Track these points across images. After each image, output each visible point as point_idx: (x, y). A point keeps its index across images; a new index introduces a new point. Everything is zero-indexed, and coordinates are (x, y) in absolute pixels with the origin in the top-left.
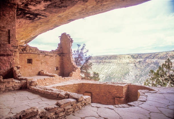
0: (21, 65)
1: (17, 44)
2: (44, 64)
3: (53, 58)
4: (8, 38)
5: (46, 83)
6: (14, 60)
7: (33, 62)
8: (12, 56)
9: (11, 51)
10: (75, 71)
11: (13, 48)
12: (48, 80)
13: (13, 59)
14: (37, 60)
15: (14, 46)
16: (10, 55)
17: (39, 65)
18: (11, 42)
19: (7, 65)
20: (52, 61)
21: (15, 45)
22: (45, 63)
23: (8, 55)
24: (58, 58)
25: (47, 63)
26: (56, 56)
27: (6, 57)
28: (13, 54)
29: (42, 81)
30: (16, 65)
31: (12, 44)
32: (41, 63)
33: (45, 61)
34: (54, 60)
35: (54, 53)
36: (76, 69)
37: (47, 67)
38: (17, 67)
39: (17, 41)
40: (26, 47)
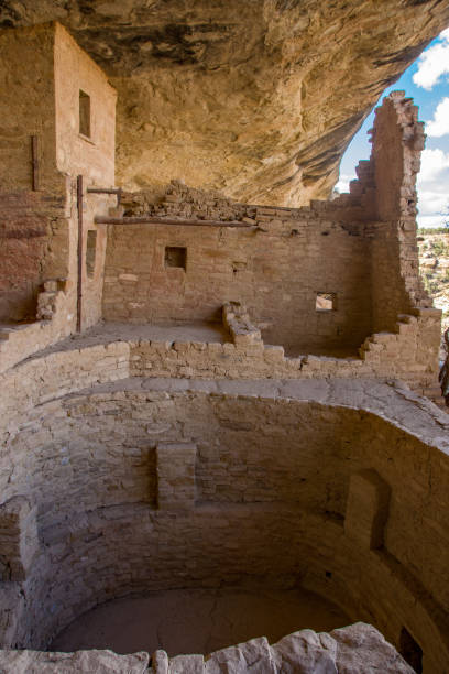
1: (59, 189)
2: (250, 272)
3: (309, 243)
4: (30, 167)
6: (52, 254)
7: (190, 263)
8: (44, 238)
9: (39, 216)
10: (395, 331)
11: (46, 204)
12: (194, 352)
13: (49, 249)
14: (212, 254)
15: (51, 199)
16: (38, 234)
18: (39, 182)
19: (31, 271)
20: (296, 260)
21: (53, 195)
22: (255, 270)
23: (32, 234)
24: (342, 247)
25: (265, 269)
26: (326, 234)
27: (26, 240)
28: (49, 228)
29: (161, 352)
31: (43, 189)
32: (230, 270)
33: (255, 259)
34: (310, 254)
35: (317, 215)
36: (405, 321)
37: (266, 290)
38: (58, 281)
39: (59, 174)
40: (170, 193)
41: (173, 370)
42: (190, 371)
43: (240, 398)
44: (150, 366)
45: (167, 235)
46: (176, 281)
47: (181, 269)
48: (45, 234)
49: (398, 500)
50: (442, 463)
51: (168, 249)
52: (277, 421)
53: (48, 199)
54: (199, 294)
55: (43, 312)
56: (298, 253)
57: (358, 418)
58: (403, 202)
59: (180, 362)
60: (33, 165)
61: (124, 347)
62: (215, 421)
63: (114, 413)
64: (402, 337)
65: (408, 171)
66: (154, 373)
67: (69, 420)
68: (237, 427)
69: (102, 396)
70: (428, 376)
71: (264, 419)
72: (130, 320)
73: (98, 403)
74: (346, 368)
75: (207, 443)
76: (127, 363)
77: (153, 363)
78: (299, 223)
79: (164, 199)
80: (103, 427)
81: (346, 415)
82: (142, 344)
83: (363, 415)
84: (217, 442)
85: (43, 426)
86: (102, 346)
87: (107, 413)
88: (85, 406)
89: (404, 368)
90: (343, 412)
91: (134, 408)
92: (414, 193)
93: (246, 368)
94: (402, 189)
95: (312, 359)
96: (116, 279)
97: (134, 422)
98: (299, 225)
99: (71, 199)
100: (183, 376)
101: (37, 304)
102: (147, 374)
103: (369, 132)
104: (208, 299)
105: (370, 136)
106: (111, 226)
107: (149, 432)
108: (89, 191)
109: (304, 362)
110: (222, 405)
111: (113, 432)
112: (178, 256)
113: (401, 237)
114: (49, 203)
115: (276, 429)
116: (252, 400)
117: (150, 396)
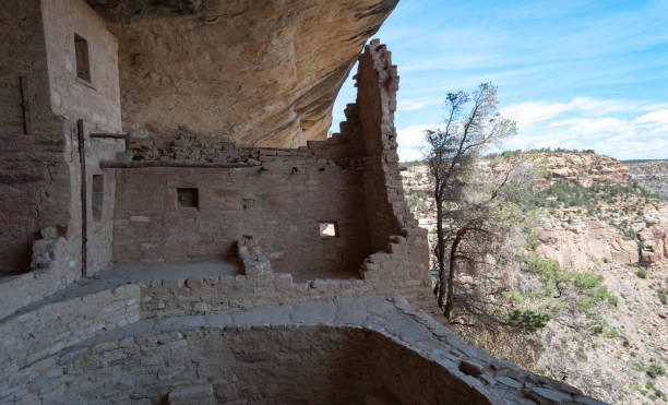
0: (148, 212)
1: (56, 133)
2: (259, 208)
3: (308, 179)
5: (193, 303)
6: (50, 200)
7: (202, 202)
8: (42, 183)
9: (33, 160)
10: (389, 251)
11: (42, 148)
13: (47, 195)
14: (221, 193)
15: (47, 143)
16: (33, 179)
17: (229, 213)
18: (32, 125)
19: (25, 218)
20: (298, 194)
21: (49, 139)
22: (263, 206)
23: (25, 179)
24: (336, 180)
25: (272, 204)
26: (322, 170)
27: (18, 185)
28: (46, 173)
29: (174, 290)
30: (59, 218)
31: (36, 132)
32: (241, 207)
33: (262, 196)
34: (311, 188)
35: (313, 154)
36: (396, 241)
37: (275, 222)
38: (58, 227)
39: (56, 118)
41: (187, 308)
42: (204, 307)
43: (254, 329)
44: (162, 305)
45: (178, 178)
46: (191, 220)
47: (194, 209)
48: (41, 178)
51: (180, 190)
52: (290, 348)
53: (44, 143)
54: (213, 230)
55: (39, 260)
56: (300, 188)
57: (363, 336)
58: (384, 138)
59: (193, 298)
60: (24, 107)
61: (134, 289)
62: (231, 355)
63: (121, 362)
64: (394, 256)
65: (386, 110)
66: (167, 313)
67: (66, 378)
68: (253, 359)
69: (106, 345)
71: (277, 347)
72: (143, 261)
73: (101, 354)
74: (350, 287)
75: (224, 381)
76: (137, 306)
77: (165, 302)
78: (298, 162)
79: (173, 144)
80: (107, 380)
81: (352, 335)
82: (154, 284)
83: (368, 333)
84: (235, 379)
86: (109, 291)
87: (112, 363)
88: (85, 359)
89: (401, 284)
90: (350, 333)
91: (144, 354)
92: (393, 129)
93: (259, 297)
94: (383, 127)
95: (318, 282)
96: (126, 221)
97: (144, 369)
98: (298, 163)
99: (71, 143)
100: (198, 312)
101: (32, 253)
102: (160, 314)
103: (354, 78)
104: (223, 235)
105: (355, 81)
107: (161, 377)
108: (92, 136)
109: (311, 286)
110: (237, 338)
111: (119, 384)
112: (191, 196)
113: (385, 168)
114: (46, 147)
115: (293, 356)
116: (265, 329)
117: (162, 338)
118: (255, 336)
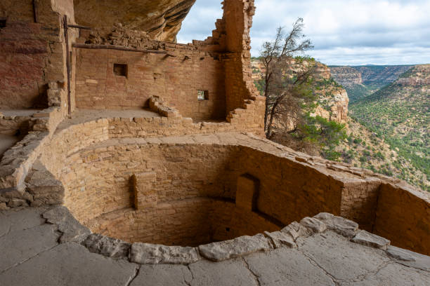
0: (96, 78)
1: (54, 23)
2: (163, 79)
3: (193, 63)
4: (32, 6)
5: (137, 131)
6: (51, 65)
7: (130, 73)
8: (45, 54)
9: (40, 40)
10: (245, 108)
11: (46, 32)
12: (146, 123)
13: (50, 62)
14: (142, 69)
15: (48, 29)
16: (40, 52)
17: (145, 81)
18: (39, 17)
19: (37, 76)
20: (187, 73)
21: (50, 26)
22: (166, 78)
23: (35, 52)
24: (210, 64)
25: (171, 77)
26: (202, 59)
27: (31, 55)
28: (48, 48)
29: (127, 123)
30: (57, 77)
31: (41, 22)
32: (153, 78)
33: (166, 72)
34: (195, 69)
35: (197, 48)
36: (248, 103)
37: (172, 89)
38: (58, 82)
39: (54, 13)
40: (114, 31)
41: (134, 133)
42: (144, 133)
43: (177, 145)
44: (121, 132)
45: (115, 57)
46: (122, 84)
47: (124, 77)
48: (46, 52)
49: (264, 185)
50: (288, 164)
51: (116, 65)
52: (197, 155)
53: (45, 29)
54: (136, 91)
55: (53, 101)
56: (189, 69)
57: (238, 149)
58: (244, 42)
59: (138, 128)
61: (105, 121)
62: (164, 158)
63: (108, 159)
64: (248, 111)
65: (246, 26)
66: (123, 135)
67: (84, 165)
68: (176, 160)
69: (101, 149)
70: (259, 129)
71: (190, 155)
72: (94, 107)
73: (99, 153)
74: (222, 127)
75: (161, 171)
76: (107, 131)
77: (122, 130)
78: (188, 53)
79: (111, 35)
80: (103, 167)
81: (232, 149)
82: (116, 119)
83: (241, 148)
84: (166, 170)
85: (72, 169)
86: (94, 122)
87: (105, 159)
88: (92, 156)
89: (249, 126)
90: (230, 148)
91: (120, 155)
92: (249, 38)
93: (174, 130)
94: (243, 36)
95: (205, 123)
96: (83, 82)
97: (120, 163)
98: (189, 54)
99: (62, 30)
100: (140, 136)
101: (47, 97)
102: (119, 136)
103: (222, 3)
104: (141, 94)
105: (222, 6)
106: (78, 50)
107: (129, 167)
109: (202, 125)
110: (167, 149)
111: (108, 169)
112: (122, 69)
113: (243, 60)
114: (47, 32)
115: (197, 159)
116: (183, 145)
117: (128, 147)
118: (178, 148)
